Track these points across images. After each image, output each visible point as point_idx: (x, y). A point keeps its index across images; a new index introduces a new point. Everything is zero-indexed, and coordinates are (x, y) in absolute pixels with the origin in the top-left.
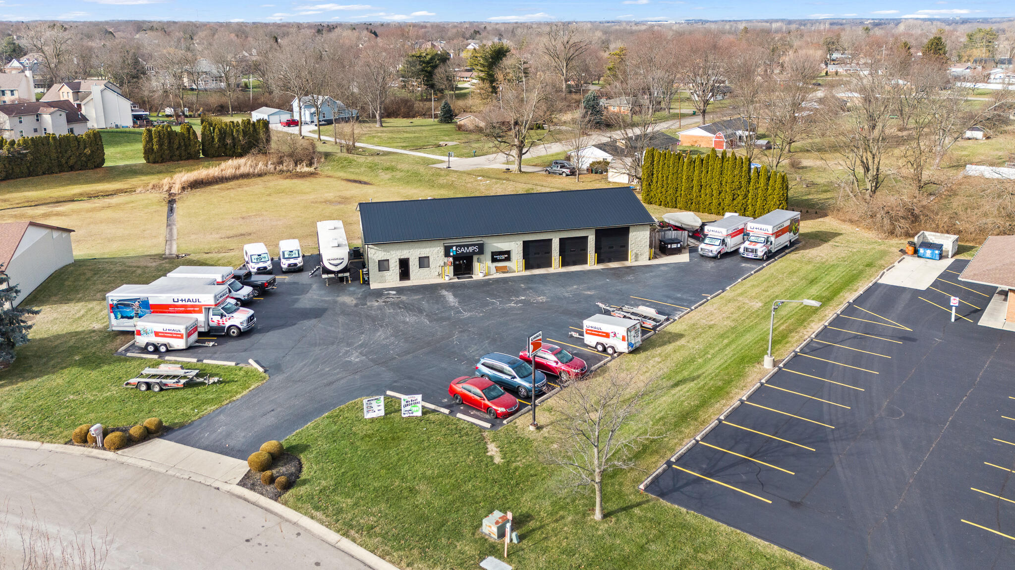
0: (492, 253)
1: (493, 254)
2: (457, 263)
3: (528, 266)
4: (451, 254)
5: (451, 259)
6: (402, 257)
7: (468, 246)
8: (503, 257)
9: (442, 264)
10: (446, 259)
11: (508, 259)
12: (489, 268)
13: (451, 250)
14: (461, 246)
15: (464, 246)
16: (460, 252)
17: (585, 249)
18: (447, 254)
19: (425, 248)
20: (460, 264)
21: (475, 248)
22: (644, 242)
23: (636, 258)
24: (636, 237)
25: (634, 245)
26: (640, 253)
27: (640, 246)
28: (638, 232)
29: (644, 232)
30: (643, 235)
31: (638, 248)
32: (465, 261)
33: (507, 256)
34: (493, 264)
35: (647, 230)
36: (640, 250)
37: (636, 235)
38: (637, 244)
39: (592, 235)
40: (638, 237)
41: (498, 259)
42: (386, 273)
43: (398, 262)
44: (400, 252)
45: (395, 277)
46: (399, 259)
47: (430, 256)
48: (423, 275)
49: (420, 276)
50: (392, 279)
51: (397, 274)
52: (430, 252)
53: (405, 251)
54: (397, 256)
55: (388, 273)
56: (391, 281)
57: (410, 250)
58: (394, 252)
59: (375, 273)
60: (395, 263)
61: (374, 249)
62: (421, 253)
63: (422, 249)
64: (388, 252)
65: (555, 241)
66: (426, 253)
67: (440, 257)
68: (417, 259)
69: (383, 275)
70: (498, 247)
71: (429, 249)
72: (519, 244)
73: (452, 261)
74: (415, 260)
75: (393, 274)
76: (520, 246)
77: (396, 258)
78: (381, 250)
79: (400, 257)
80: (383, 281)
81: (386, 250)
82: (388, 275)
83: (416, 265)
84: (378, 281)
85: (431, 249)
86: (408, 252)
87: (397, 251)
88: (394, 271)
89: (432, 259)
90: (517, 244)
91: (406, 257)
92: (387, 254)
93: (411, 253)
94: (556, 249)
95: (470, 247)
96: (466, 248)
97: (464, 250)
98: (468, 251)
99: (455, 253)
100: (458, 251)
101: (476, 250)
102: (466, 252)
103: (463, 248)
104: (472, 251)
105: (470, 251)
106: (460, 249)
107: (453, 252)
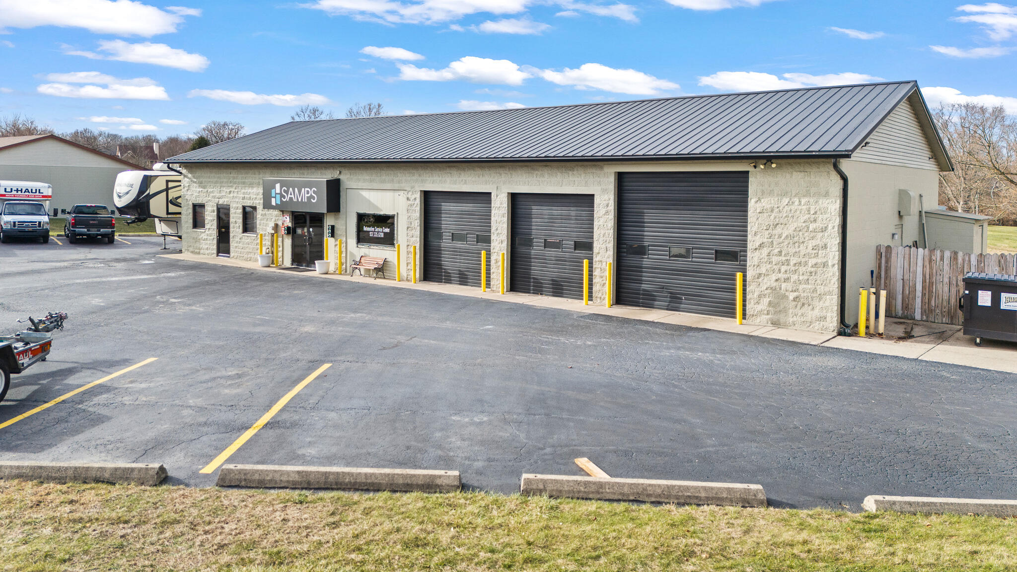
0: (359, 215)
1: (362, 218)
2: (299, 231)
4: (273, 203)
5: (288, 220)
6: (220, 202)
7: (300, 185)
8: (380, 232)
13: (273, 193)
14: (289, 184)
15: (294, 184)
16: (287, 199)
19: (252, 185)
20: (303, 236)
21: (311, 192)
22: (811, 244)
23: (775, 313)
24: (772, 217)
25: (765, 251)
26: (795, 294)
27: (792, 263)
28: (784, 194)
29: (812, 200)
30: (807, 216)
31: (783, 268)
32: (311, 230)
33: (387, 230)
34: (359, 246)
35: (827, 195)
36: (794, 277)
37: (776, 210)
38: (780, 252)
39: (604, 191)
40: (782, 221)
41: (371, 235)
42: (200, 233)
43: (216, 213)
44: (219, 191)
45: (211, 245)
46: (217, 205)
47: (257, 205)
48: (248, 249)
49: (242, 250)
50: (207, 249)
51: (214, 239)
52: (258, 197)
53: (225, 188)
54: (215, 197)
55: (203, 235)
56: (207, 252)
57: (232, 186)
58: (211, 187)
59: (187, 231)
60: (212, 213)
61: (188, 178)
62: (244, 197)
63: (247, 188)
64: (204, 188)
65: (498, 203)
66: (251, 198)
67: (271, 211)
68: (240, 209)
69: (198, 238)
70: (369, 203)
71: (256, 189)
72: (412, 200)
73: (290, 225)
74: (237, 211)
75: (208, 238)
76: (415, 205)
77: (214, 202)
78: (195, 180)
79: (218, 200)
80: (196, 251)
81: (202, 183)
82: (203, 239)
83: (238, 223)
84: (192, 249)
85: (260, 189)
86: (228, 191)
87: (215, 188)
88: (211, 231)
89: (260, 214)
90: (408, 199)
91: (225, 203)
92: (203, 191)
93: (231, 195)
94: (499, 230)
95: (303, 189)
96: (296, 189)
97: (293, 196)
98: (300, 200)
99: (279, 202)
100: (284, 197)
101: (314, 198)
102: (296, 200)
103: (291, 189)
104: (306, 201)
105: (304, 201)
106: (287, 193)
107: (275, 197)
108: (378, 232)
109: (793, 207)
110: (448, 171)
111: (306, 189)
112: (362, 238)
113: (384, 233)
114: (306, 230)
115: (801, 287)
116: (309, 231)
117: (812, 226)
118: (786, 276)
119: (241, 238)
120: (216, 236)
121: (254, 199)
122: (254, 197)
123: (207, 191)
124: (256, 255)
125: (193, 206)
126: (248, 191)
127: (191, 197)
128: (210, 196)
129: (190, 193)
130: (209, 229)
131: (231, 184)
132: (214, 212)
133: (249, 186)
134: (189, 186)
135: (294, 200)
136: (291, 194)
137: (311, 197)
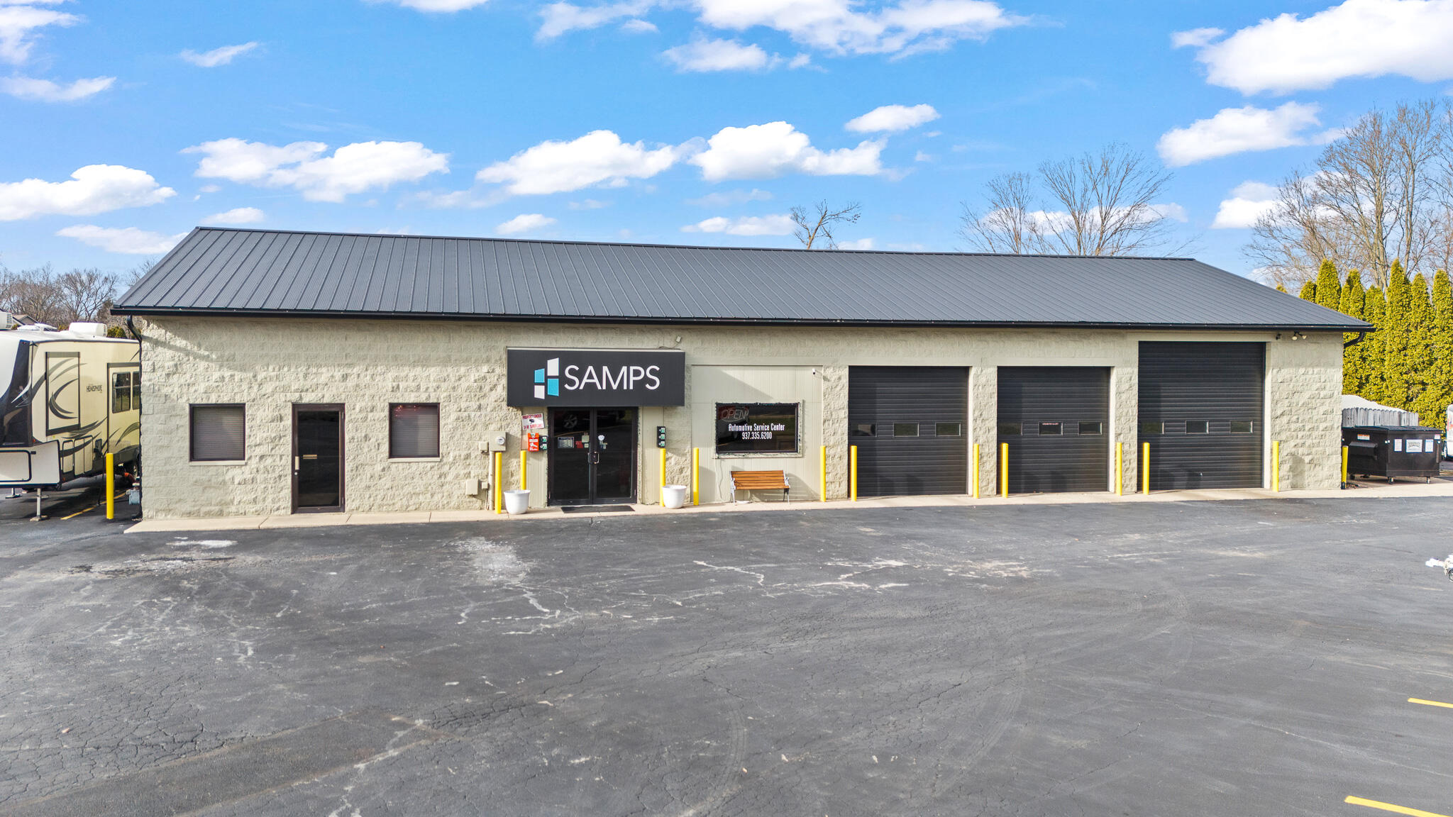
0: (722, 410)
1: (729, 414)
2: (568, 443)
3: (869, 482)
4: (539, 393)
5: (539, 425)
6: (309, 398)
7: (616, 361)
8: (765, 431)
9: (497, 442)
10: (515, 422)
11: (787, 442)
12: (705, 474)
13: (539, 375)
14: (581, 360)
15: (598, 359)
16: (579, 385)
17: (1095, 424)
18: (519, 397)
19: (424, 362)
20: (578, 450)
21: (645, 372)
22: (1322, 410)
23: (1294, 476)
24: (1291, 386)
25: (1285, 419)
26: (1310, 457)
27: (1307, 428)
28: (1299, 366)
29: (1323, 369)
30: (1318, 385)
31: (1300, 434)
32: (601, 438)
33: (780, 427)
34: (722, 456)
35: (1333, 365)
36: (1309, 442)
37: (1294, 379)
38: (1298, 419)
39: (1126, 364)
40: (1299, 389)
41: (745, 437)
42: (225, 469)
43: (288, 422)
44: (301, 375)
45: (270, 491)
46: (295, 406)
47: (441, 401)
48: (409, 489)
49: (390, 492)
50: (255, 501)
51: (280, 476)
52: (444, 386)
53: (324, 370)
54: (285, 389)
55: (237, 471)
56: (252, 508)
57: (350, 365)
58: (271, 368)
59: (168, 467)
60: (273, 421)
61: (171, 348)
62: (398, 386)
63: (406, 369)
64: (243, 369)
65: (983, 380)
66: (423, 388)
67: (489, 409)
68: (383, 410)
69: (214, 480)
70: (743, 386)
71: (438, 369)
72: (833, 379)
73: (544, 433)
74: (370, 415)
75: (260, 477)
76: (838, 388)
77: (281, 399)
78: (207, 353)
79: (297, 395)
80: (208, 509)
81: (234, 360)
82: (236, 481)
83: (373, 440)
84: (187, 507)
85: (450, 369)
86: (338, 375)
87: (286, 369)
88: (269, 461)
89: (453, 416)
90: (825, 378)
91: (326, 400)
92: (238, 376)
93: (351, 383)
94: (985, 415)
95: (624, 369)
96: (605, 369)
97: (596, 380)
98: (615, 387)
99: (554, 391)
100: (572, 383)
101: (653, 383)
102: (604, 388)
103: (591, 368)
104: (631, 388)
105: (625, 388)
106: (580, 375)
107: (545, 384)
108: (760, 432)
109: (1308, 377)
110: (901, 337)
111: (632, 368)
112: (727, 442)
113: (773, 432)
114: (585, 439)
115: (1314, 450)
116: (594, 441)
117: (1323, 393)
118: (1302, 441)
119: (383, 470)
120: (290, 471)
121: (431, 390)
122: (430, 385)
123: (255, 376)
124: (436, 498)
125: (194, 409)
126: (411, 375)
127: (185, 390)
128: (265, 386)
129: (182, 381)
130: (262, 457)
131: (349, 361)
132: (281, 419)
133: (414, 364)
134: (176, 365)
135: (599, 388)
136: (590, 377)
137: (646, 379)
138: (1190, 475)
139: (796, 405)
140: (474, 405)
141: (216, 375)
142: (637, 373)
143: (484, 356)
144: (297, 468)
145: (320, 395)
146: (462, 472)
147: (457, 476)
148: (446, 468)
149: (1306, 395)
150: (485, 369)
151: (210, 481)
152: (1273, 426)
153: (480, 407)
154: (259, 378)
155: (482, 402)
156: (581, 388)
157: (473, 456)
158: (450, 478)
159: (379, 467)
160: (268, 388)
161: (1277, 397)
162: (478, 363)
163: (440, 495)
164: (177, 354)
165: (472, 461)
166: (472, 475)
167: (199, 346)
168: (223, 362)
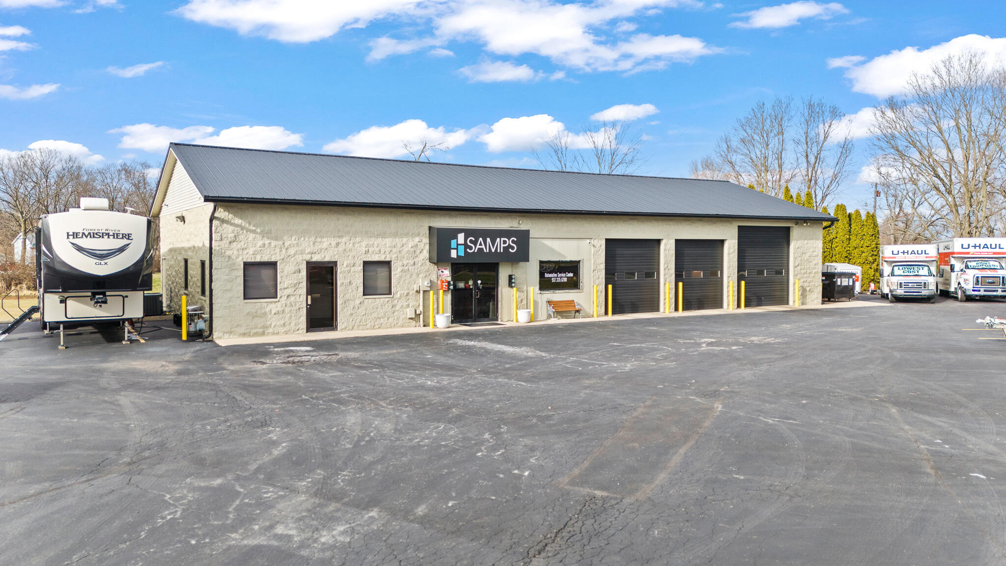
0: (542, 264)
1: (545, 267)
2: (461, 285)
3: (617, 306)
4: (454, 254)
5: (447, 274)
6: (316, 258)
7: (494, 234)
8: (563, 277)
9: (425, 286)
10: (435, 272)
11: (574, 284)
12: (535, 303)
13: (453, 243)
14: (476, 234)
15: (485, 234)
16: (475, 249)
17: (717, 271)
19: (383, 235)
20: (467, 289)
21: (509, 242)
23: (803, 297)
24: (802, 250)
25: (799, 268)
26: (809, 288)
27: (808, 273)
28: (805, 239)
29: (814, 241)
30: (812, 249)
31: (805, 275)
34: (542, 292)
35: (818, 239)
36: (809, 280)
37: (803, 246)
38: (804, 267)
39: (732, 238)
40: (805, 252)
41: (553, 280)
42: (266, 304)
43: (304, 273)
44: (311, 243)
45: (293, 318)
46: (308, 263)
47: (393, 260)
48: (375, 315)
49: (364, 317)
50: (284, 324)
51: (299, 308)
52: (394, 250)
53: (325, 239)
54: (302, 252)
55: (273, 305)
56: (282, 330)
57: (341, 237)
58: (293, 238)
59: (231, 304)
60: (295, 273)
61: (232, 224)
62: (368, 250)
63: (373, 239)
64: (276, 239)
65: (668, 247)
66: (382, 252)
67: (419, 265)
68: (360, 266)
69: (259, 312)
70: (553, 251)
71: (391, 239)
72: (597, 247)
73: (449, 279)
74: (353, 268)
75: (287, 309)
76: (600, 251)
77: (300, 258)
78: (254, 228)
79: (309, 256)
80: (255, 331)
81: (271, 233)
82: (273, 312)
83: (354, 284)
84: (242, 330)
85: (397, 240)
86: (334, 243)
87: (302, 239)
88: (292, 299)
89: (399, 269)
90: (594, 246)
91: (327, 259)
92: (273, 243)
93: (341, 248)
94: (669, 267)
95: (498, 239)
96: (488, 240)
97: (483, 246)
98: (493, 250)
99: (462, 254)
100: (471, 248)
101: (513, 248)
102: (488, 251)
103: (481, 239)
104: (502, 251)
105: (499, 251)
106: (475, 243)
107: (457, 249)
108: (561, 277)
109: (808, 245)
110: (630, 222)
111: (502, 239)
112: (545, 285)
113: (567, 278)
114: (471, 283)
115: (810, 284)
116: (475, 284)
118: (806, 279)
119: (360, 303)
120: (305, 305)
121: (387, 252)
122: (386, 250)
123: (284, 244)
124: (391, 320)
125: (246, 265)
126: (376, 243)
127: (241, 253)
128: (289, 250)
129: (239, 246)
130: (288, 296)
131: (340, 234)
132: (300, 271)
133: (378, 236)
134: (235, 236)
135: (485, 251)
136: (481, 244)
137: (510, 246)
138: (758, 299)
139: (579, 262)
140: (411, 262)
141: (260, 243)
142: (505, 242)
143: (417, 232)
144: (309, 303)
145: (323, 256)
146: (405, 304)
147: (402, 307)
148: (396, 301)
149: (808, 255)
150: (417, 239)
151: (256, 312)
152: (794, 271)
153: (414, 264)
154: (286, 245)
155: (416, 260)
156: (476, 251)
157: (411, 294)
158: (397, 308)
159: (358, 302)
160: (292, 251)
161: (796, 256)
162: (413, 235)
163: (393, 319)
164: (236, 229)
165: (410, 297)
166: (410, 306)
167: (250, 224)
168: (265, 234)
